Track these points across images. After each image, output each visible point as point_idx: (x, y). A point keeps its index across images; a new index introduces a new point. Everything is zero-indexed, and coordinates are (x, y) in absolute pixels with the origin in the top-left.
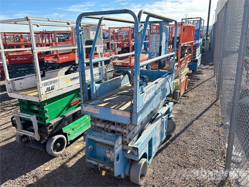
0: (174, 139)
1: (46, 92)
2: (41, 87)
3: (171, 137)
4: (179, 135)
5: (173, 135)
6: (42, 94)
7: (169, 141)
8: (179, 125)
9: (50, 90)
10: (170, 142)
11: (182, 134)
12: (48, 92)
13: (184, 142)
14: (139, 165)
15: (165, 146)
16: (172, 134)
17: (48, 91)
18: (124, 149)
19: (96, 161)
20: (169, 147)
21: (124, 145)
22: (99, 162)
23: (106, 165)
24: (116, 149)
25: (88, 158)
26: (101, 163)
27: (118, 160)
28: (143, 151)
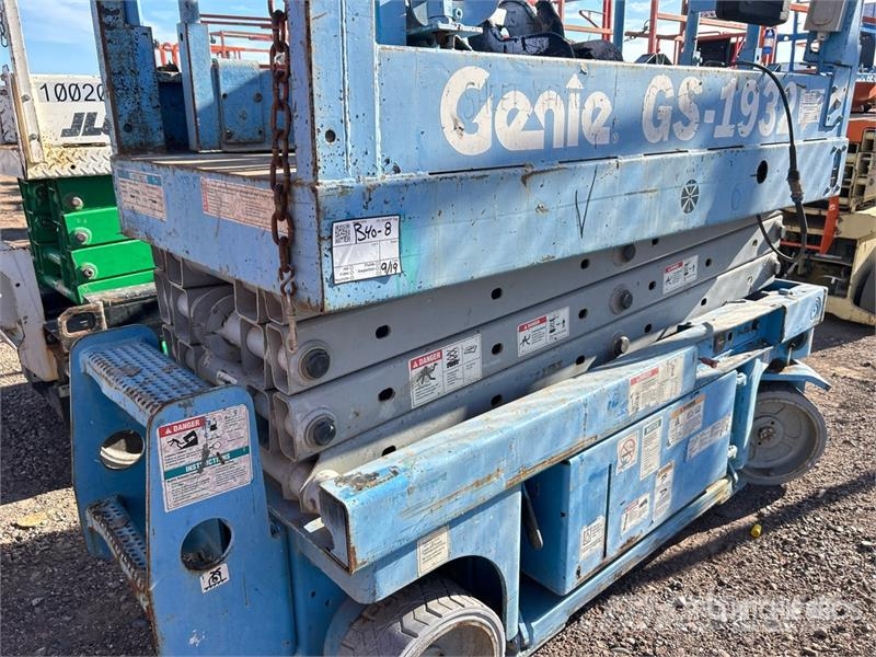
0: (794, 513)
1: (65, 133)
2: (25, 99)
3: (779, 502)
4: (834, 495)
5: (796, 490)
6: (32, 138)
7: (752, 518)
8: (858, 439)
9: (97, 132)
10: (758, 529)
11: (860, 496)
12: (81, 139)
13: (862, 549)
14: (391, 636)
15: (713, 550)
16: (789, 485)
17: (85, 134)
18: (286, 496)
19: (112, 534)
20: (740, 560)
21: (294, 470)
22: (120, 546)
23: (139, 581)
24: (163, 479)
25: (91, 508)
26: (127, 555)
27: (208, 569)
28: (446, 546)
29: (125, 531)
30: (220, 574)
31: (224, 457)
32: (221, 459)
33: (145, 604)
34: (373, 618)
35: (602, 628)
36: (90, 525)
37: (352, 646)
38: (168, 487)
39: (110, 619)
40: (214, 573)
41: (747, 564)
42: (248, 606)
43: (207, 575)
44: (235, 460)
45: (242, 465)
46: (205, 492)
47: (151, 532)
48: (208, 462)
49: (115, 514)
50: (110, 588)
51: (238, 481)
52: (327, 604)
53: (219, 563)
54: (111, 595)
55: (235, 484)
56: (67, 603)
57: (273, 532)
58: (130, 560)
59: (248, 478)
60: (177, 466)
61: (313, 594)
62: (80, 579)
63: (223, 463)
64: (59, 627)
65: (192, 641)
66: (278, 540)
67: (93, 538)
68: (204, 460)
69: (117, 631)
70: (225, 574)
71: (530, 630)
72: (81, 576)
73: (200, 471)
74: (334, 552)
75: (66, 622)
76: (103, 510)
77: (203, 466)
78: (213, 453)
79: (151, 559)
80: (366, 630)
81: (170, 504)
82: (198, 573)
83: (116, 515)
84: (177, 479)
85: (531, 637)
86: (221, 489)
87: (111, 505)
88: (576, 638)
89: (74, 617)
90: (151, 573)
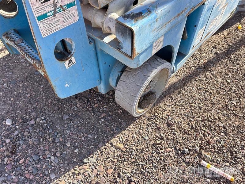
18: (93, 26)
19: (18, 46)
20: (235, 37)
21: (96, 13)
22: (24, 51)
23: (37, 65)
24: (37, 21)
25: (4, 36)
26: (28, 55)
27: (67, 60)
28: (162, 43)
29: (23, 44)
30: (72, 61)
31: (64, 8)
32: (63, 9)
33: (43, 74)
34: (131, 71)
35: (193, 63)
36: (6, 42)
37: (124, 80)
38: (41, 25)
39: (26, 72)
40: (70, 61)
41: (237, 39)
42: (84, 71)
43: (67, 62)
44: (70, 9)
45: (73, 11)
46: (59, 26)
47: (39, 47)
48: (57, 11)
49: (15, 37)
50: (22, 62)
51: (73, 20)
52: (110, 66)
53: (70, 57)
54: (23, 64)
55: (72, 21)
56: (8, 68)
57: (90, 42)
58: (30, 57)
59: (77, 18)
60: (42, 13)
61: (105, 64)
62: (10, 59)
63: (64, 11)
64: (9, 76)
65: (66, 85)
66: (92, 45)
67: (10, 48)
68: (55, 9)
69: (30, 76)
70: (74, 61)
71: (176, 67)
72: (10, 58)
73: (54, 15)
74: (123, 50)
75: (10, 74)
76: (9, 36)
77: (55, 13)
78: (58, 5)
79: (42, 59)
80: (129, 75)
81: (44, 33)
82: (63, 62)
83: (17, 38)
84: (44, 21)
85: (176, 69)
86: (66, 24)
87: (12, 33)
88: (185, 67)
89: (13, 72)
90: (44, 64)
